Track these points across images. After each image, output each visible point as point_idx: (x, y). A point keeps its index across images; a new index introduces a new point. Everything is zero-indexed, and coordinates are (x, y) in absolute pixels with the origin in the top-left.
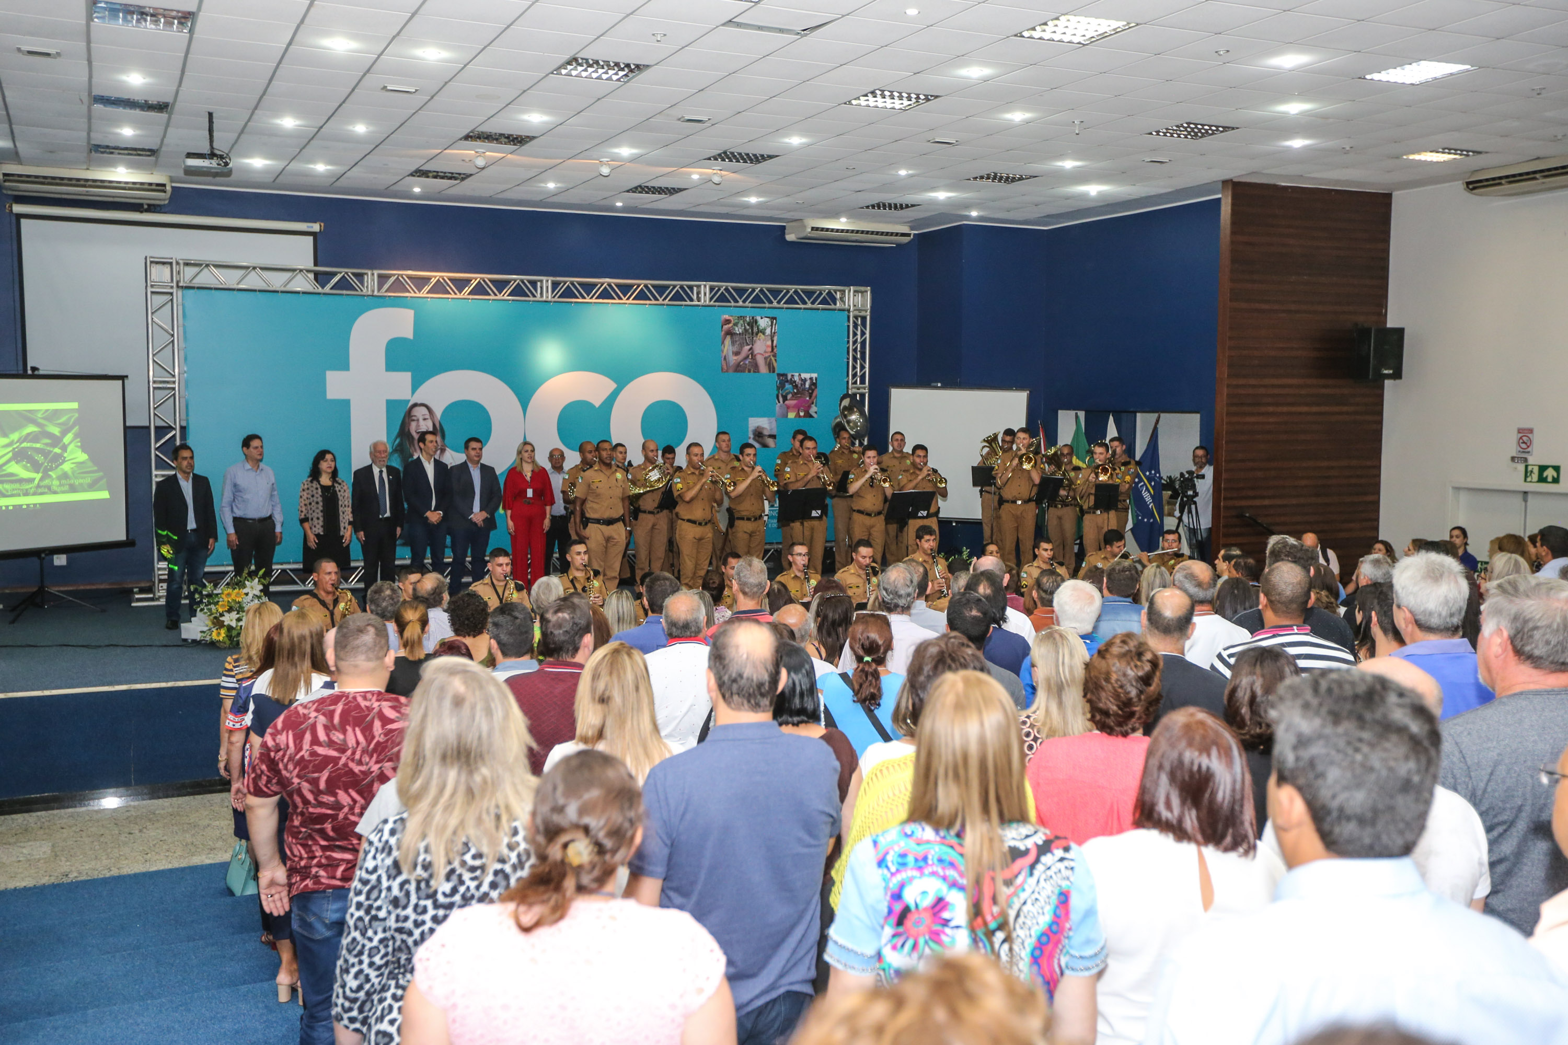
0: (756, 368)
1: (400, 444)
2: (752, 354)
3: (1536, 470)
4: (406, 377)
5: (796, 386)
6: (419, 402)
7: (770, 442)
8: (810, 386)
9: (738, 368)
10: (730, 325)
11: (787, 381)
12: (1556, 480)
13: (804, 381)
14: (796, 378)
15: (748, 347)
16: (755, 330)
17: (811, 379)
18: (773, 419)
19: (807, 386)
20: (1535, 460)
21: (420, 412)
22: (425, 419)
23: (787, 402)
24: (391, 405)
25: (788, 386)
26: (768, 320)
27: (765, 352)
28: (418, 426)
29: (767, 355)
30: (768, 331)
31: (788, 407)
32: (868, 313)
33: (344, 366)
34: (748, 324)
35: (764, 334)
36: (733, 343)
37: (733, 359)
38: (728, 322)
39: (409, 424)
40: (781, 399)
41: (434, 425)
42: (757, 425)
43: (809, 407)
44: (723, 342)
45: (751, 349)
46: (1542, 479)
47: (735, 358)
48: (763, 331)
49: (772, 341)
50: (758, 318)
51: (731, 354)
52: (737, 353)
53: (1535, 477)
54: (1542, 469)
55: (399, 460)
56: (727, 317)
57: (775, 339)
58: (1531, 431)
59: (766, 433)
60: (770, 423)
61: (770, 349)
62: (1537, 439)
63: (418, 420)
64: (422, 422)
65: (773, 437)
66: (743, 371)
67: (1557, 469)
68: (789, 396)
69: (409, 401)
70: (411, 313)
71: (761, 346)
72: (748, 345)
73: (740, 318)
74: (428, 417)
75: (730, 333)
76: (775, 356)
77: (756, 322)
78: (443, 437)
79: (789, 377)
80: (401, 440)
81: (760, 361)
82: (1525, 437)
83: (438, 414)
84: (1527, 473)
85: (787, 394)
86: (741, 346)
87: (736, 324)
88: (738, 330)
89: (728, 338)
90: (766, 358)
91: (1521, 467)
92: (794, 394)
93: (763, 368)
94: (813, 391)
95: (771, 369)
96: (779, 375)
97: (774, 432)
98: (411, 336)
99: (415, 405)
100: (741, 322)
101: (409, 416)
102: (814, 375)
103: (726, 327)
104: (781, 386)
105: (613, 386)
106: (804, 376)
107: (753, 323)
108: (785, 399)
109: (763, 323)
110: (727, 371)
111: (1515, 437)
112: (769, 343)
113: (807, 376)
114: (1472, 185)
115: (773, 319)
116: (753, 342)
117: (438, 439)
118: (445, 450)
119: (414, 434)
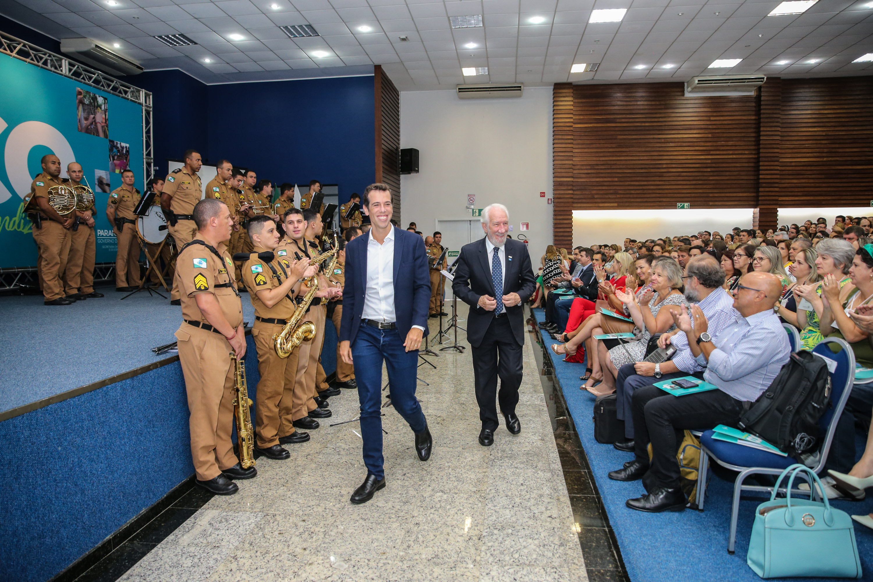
0: (97, 133)
2: (95, 121)
3: (477, 211)
5: (119, 151)
7: (107, 188)
8: (126, 152)
9: (87, 130)
10: (82, 96)
11: (114, 146)
13: (123, 148)
14: (119, 145)
15: (92, 116)
16: (96, 104)
17: (126, 147)
18: (108, 173)
19: (124, 151)
20: (477, 207)
23: (115, 161)
25: (115, 150)
26: (102, 99)
27: (102, 122)
29: (103, 124)
30: (103, 107)
31: (115, 165)
32: (151, 109)
35: (101, 108)
37: (84, 123)
38: (80, 93)
40: (111, 159)
42: (99, 175)
43: (126, 167)
44: (78, 108)
45: (94, 118)
47: (85, 122)
50: (97, 96)
52: (86, 119)
56: (79, 89)
57: (107, 114)
58: (474, 195)
59: (105, 182)
61: (104, 121)
62: (476, 198)
65: (108, 185)
68: (116, 157)
71: (100, 117)
72: (92, 114)
73: (88, 92)
75: (81, 102)
76: (107, 127)
77: (96, 98)
79: (115, 144)
81: (100, 128)
82: (471, 198)
84: (473, 213)
85: (115, 155)
86: (89, 114)
87: (85, 97)
88: (87, 101)
90: (103, 127)
91: (471, 210)
92: (118, 156)
93: (101, 134)
94: (127, 156)
96: (110, 141)
97: (109, 182)
102: (128, 145)
103: (79, 97)
104: (111, 150)
105: (5, 125)
107: (95, 99)
108: (114, 159)
109: (100, 100)
110: (81, 131)
111: (467, 198)
112: (104, 116)
113: (123, 145)
114: (461, 90)
115: (105, 99)
116: (95, 113)
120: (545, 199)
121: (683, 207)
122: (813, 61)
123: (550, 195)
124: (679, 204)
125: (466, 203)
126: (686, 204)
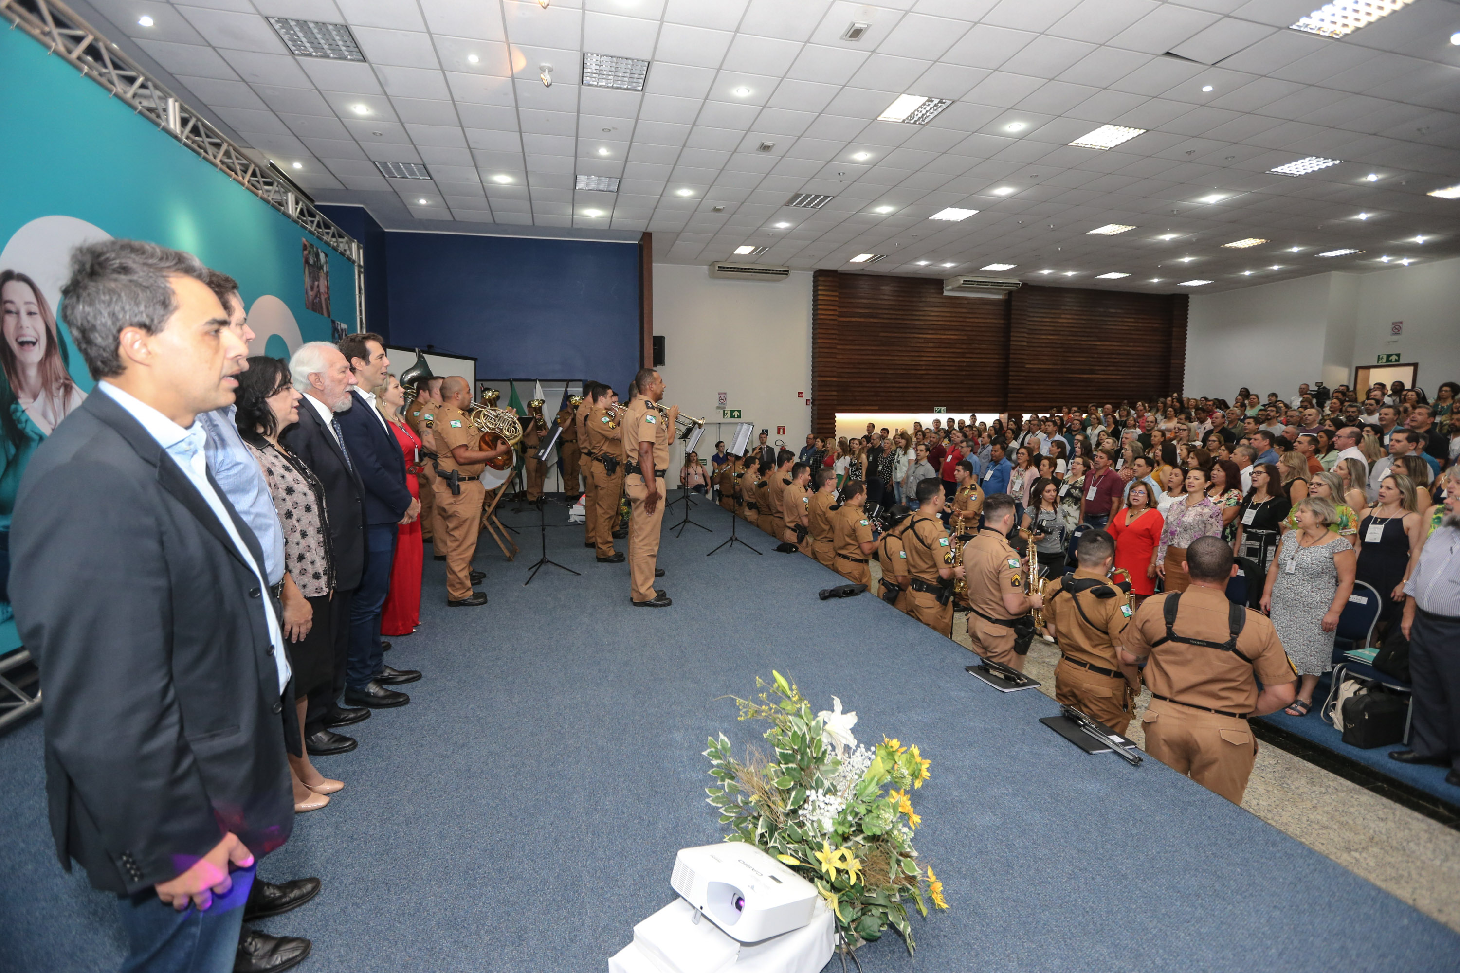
0: (321, 310)
2: (319, 291)
3: (729, 412)
6: (17, 270)
9: (313, 306)
10: (307, 251)
11: (336, 330)
12: (739, 417)
14: (340, 327)
15: (316, 284)
17: (345, 330)
20: (728, 408)
21: (20, 295)
22: (29, 312)
27: (325, 293)
28: (19, 327)
32: (362, 268)
35: (323, 271)
37: (310, 295)
38: (305, 247)
41: (48, 331)
44: (304, 272)
45: (318, 286)
46: (732, 417)
47: (311, 293)
53: (729, 416)
54: (732, 412)
56: (305, 240)
58: (725, 394)
62: (728, 397)
63: (18, 313)
64: (26, 320)
67: (739, 411)
71: (323, 285)
72: (316, 280)
74: (35, 308)
75: (307, 261)
78: (65, 358)
79: (336, 325)
81: (323, 302)
82: (722, 397)
83: (51, 302)
84: (724, 414)
87: (309, 253)
88: (311, 261)
90: (325, 300)
91: (722, 411)
93: (325, 309)
96: (332, 321)
103: (305, 253)
104: (333, 334)
110: (308, 308)
111: (717, 397)
113: (343, 326)
114: (721, 269)
116: (319, 279)
117: (57, 361)
118: (71, 388)
119: (15, 346)
120: (803, 400)
121: (940, 412)
122: (1070, 274)
123: (808, 395)
124: (936, 408)
125: (716, 403)
126: (943, 408)
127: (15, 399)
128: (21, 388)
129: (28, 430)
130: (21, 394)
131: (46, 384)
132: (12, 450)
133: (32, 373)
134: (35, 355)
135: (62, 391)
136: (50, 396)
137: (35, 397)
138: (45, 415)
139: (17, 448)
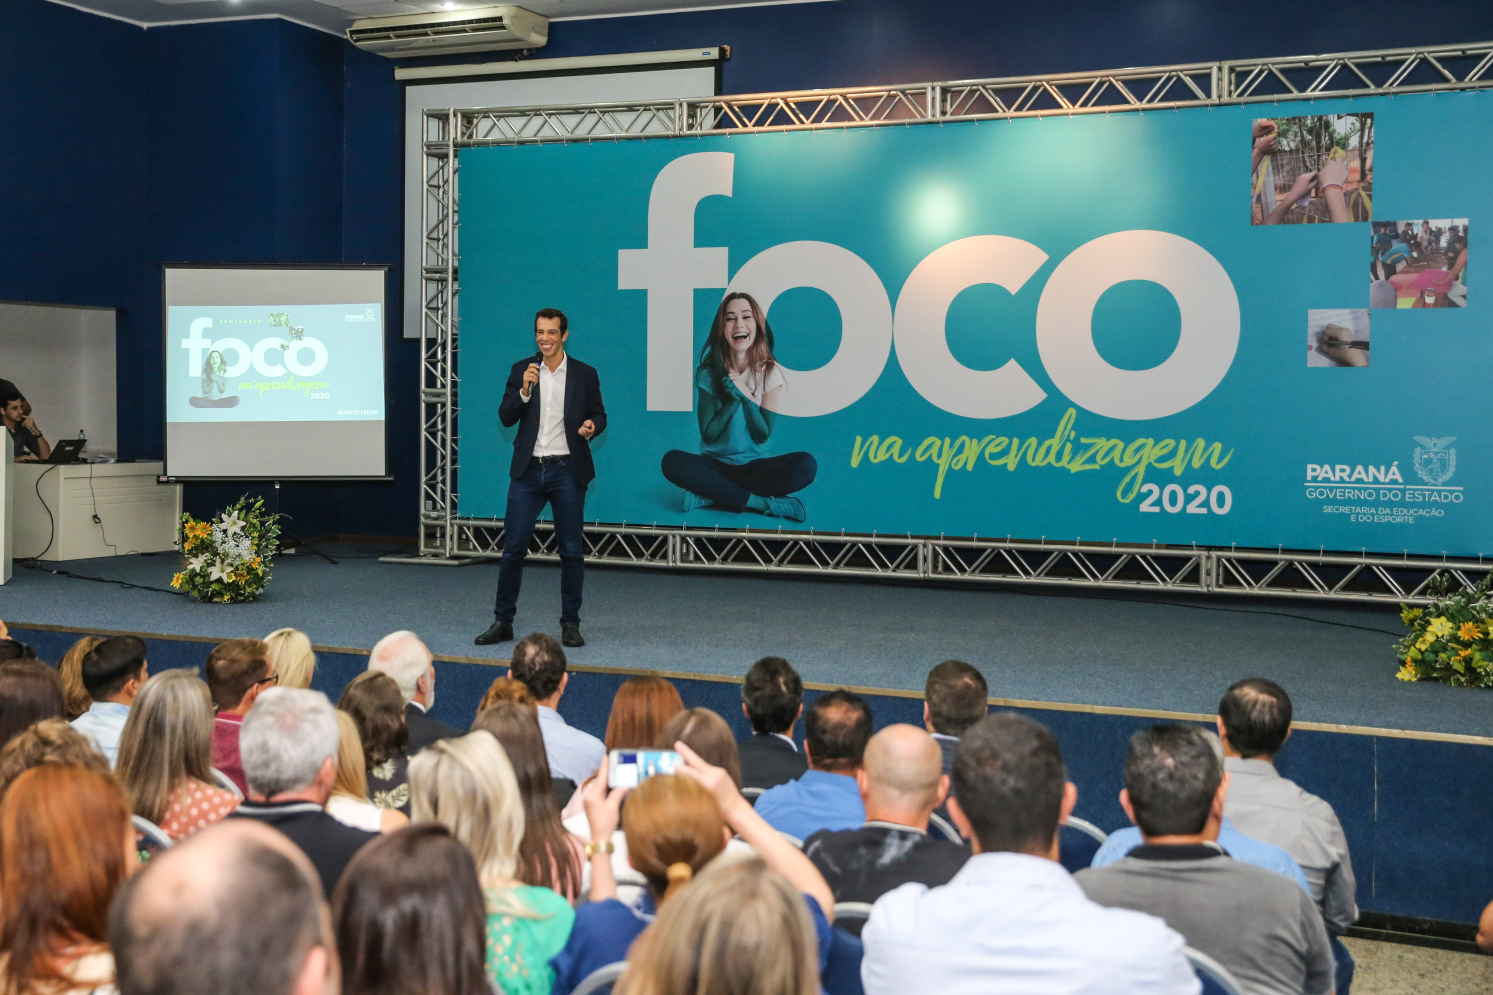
0: (1325, 213)
1: (711, 356)
2: (1317, 188)
4: (721, 254)
5: (1418, 245)
6: (738, 292)
7: (1357, 356)
8: (1450, 243)
9: (1286, 216)
10: (1271, 136)
11: (1397, 236)
13: (1439, 233)
14: (1418, 229)
15: (1309, 175)
16: (1325, 140)
17: (1453, 229)
18: (1363, 312)
19: (1444, 242)
21: (739, 307)
22: (745, 318)
23: (1394, 278)
24: (701, 296)
26: (1353, 119)
27: (1347, 182)
28: (736, 328)
29: (1350, 188)
30: (1354, 142)
31: (1397, 288)
33: (640, 241)
34: (1310, 131)
35: (1344, 147)
36: (1277, 169)
37: (1277, 199)
38: (1266, 130)
39: (724, 326)
40: (1381, 272)
41: (758, 327)
42: (1326, 323)
43: (1449, 285)
44: (1255, 170)
45: (1315, 178)
47: (1281, 196)
48: (1343, 143)
49: (1363, 161)
50: (1332, 118)
51: (1271, 189)
52: (1283, 189)
55: (709, 379)
56: (1264, 121)
57: (1370, 155)
59: (1346, 337)
60: (1356, 319)
61: (1358, 176)
63: (736, 319)
64: (741, 323)
65: (1363, 345)
66: (1299, 221)
68: (1400, 267)
69: (724, 290)
70: (730, 157)
71: (1338, 171)
72: (1307, 170)
73: (1292, 120)
74: (749, 314)
75: (1270, 151)
76: (1368, 188)
77: (1327, 125)
78: (771, 344)
79: (1401, 228)
80: (713, 349)
81: (1336, 200)
83: (765, 308)
85: (1395, 262)
86: (1294, 174)
87: (1283, 134)
88: (1288, 143)
89: (1267, 162)
90: (1347, 195)
93: (1341, 213)
94: (1457, 253)
95: (1360, 213)
96: (1377, 225)
97: (1364, 337)
98: (730, 194)
99: (733, 296)
100: (1295, 128)
101: (724, 314)
102: (1461, 222)
103: (1262, 139)
105: (1040, 257)
106: (1434, 224)
107: (1320, 128)
108: (1390, 270)
109: (1342, 126)
110: (1263, 222)
112: (1357, 164)
113: (1444, 224)
115: (1363, 117)
116: (1319, 165)
117: (763, 347)
118: (773, 365)
119: (730, 340)
127: (726, 373)
128: (732, 366)
129: (733, 393)
130: (731, 370)
131: (751, 364)
132: (720, 405)
133: (742, 357)
134: (746, 344)
135: (764, 368)
136: (754, 370)
137: (741, 372)
138: (747, 384)
139: (723, 404)
